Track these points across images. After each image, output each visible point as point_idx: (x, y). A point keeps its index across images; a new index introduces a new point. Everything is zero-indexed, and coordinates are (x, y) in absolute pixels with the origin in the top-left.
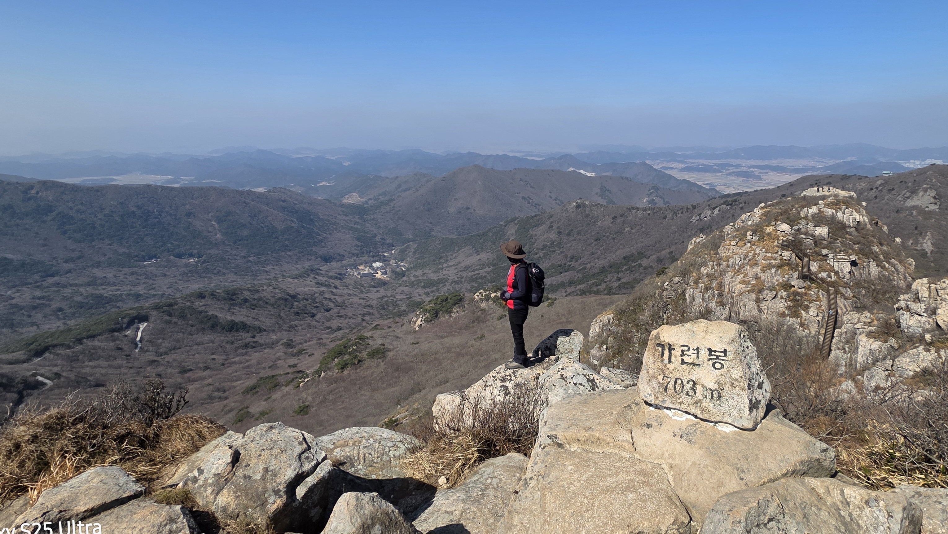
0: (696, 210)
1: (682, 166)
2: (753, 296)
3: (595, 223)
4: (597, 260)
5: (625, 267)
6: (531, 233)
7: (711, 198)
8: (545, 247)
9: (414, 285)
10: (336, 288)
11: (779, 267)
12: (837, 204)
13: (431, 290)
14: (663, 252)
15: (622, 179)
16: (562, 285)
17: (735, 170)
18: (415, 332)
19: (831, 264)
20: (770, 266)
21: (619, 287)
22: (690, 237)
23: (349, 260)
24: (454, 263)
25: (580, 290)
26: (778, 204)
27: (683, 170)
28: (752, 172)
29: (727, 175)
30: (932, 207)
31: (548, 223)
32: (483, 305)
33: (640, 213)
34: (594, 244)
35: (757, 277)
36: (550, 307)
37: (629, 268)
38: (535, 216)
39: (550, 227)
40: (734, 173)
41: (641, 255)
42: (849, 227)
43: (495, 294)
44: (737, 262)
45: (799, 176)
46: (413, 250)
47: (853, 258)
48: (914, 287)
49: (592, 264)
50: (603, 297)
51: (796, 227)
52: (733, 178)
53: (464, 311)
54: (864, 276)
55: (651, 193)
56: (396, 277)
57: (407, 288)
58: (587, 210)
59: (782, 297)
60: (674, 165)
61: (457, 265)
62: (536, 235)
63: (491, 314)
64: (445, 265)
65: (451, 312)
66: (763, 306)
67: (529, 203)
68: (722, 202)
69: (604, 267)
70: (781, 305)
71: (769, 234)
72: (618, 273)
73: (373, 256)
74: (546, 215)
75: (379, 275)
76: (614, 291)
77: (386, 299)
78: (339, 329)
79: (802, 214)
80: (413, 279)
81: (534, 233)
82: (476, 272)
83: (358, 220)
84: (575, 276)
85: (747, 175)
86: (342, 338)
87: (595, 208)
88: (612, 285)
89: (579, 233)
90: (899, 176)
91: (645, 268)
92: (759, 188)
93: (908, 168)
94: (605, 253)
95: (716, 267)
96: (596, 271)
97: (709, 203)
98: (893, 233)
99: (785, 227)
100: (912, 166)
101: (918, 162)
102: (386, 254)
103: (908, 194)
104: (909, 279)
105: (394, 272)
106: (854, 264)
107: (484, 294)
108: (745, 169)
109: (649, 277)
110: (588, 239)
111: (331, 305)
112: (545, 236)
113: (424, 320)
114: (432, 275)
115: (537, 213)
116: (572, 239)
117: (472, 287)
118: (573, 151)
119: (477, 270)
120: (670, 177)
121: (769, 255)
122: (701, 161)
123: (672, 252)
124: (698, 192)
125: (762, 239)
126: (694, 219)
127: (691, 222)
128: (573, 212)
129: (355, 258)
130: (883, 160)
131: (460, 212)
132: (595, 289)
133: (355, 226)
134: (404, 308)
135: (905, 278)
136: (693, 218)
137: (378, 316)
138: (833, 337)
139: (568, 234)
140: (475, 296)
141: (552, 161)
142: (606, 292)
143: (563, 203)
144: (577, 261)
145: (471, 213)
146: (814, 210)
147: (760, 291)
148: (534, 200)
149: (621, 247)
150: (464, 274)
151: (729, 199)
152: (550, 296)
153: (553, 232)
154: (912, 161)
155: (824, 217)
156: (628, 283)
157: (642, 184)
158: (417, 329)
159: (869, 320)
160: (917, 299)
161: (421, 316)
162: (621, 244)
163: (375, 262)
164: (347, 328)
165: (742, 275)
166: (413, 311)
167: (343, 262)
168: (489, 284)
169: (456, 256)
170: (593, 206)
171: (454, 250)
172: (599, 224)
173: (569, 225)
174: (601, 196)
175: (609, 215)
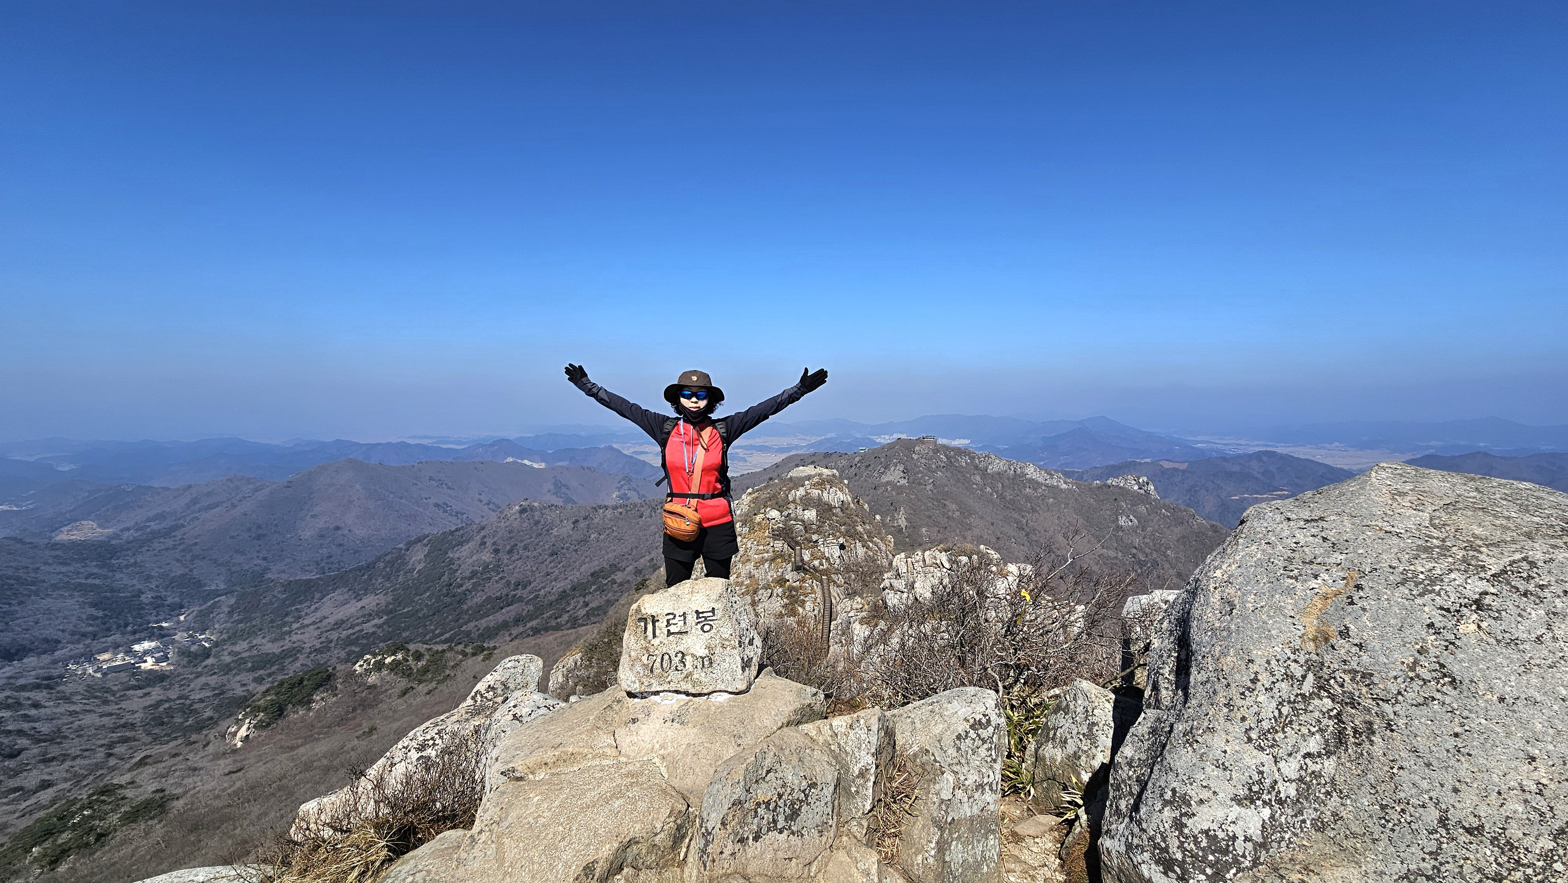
2: (748, 598)
3: (548, 531)
5: (594, 587)
6: (451, 556)
8: (474, 574)
9: (230, 670)
10: (36, 705)
11: (773, 560)
12: (821, 484)
13: (269, 671)
14: (642, 560)
15: (583, 469)
16: (505, 626)
18: (235, 751)
20: (763, 561)
21: (588, 615)
23: (70, 646)
24: (313, 619)
25: (532, 628)
26: (766, 487)
30: (903, 482)
31: (478, 538)
32: (372, 679)
33: (609, 513)
34: (548, 561)
35: (751, 576)
36: (487, 662)
37: (599, 587)
38: (457, 530)
39: (481, 544)
41: (615, 567)
42: (835, 507)
43: (393, 658)
45: (784, 456)
46: (227, 610)
47: (841, 540)
48: (894, 564)
49: (547, 590)
50: (565, 632)
51: (785, 513)
53: (336, 695)
54: (852, 559)
56: (190, 662)
57: (215, 677)
58: (537, 514)
59: (778, 595)
61: (321, 621)
62: (459, 559)
63: (386, 690)
64: (295, 626)
65: (310, 701)
66: (760, 609)
67: (445, 511)
69: (564, 591)
70: (777, 605)
72: (585, 597)
73: (134, 632)
74: (475, 526)
75: (149, 664)
76: (580, 621)
77: (167, 705)
78: (46, 785)
79: (791, 498)
80: (227, 659)
81: (457, 556)
82: (357, 628)
83: (96, 570)
84: (523, 610)
86: (53, 802)
87: (547, 511)
89: (526, 548)
90: (874, 451)
91: (621, 584)
93: (880, 443)
94: (565, 571)
96: (553, 598)
98: (874, 511)
99: (774, 514)
100: (883, 441)
101: (887, 437)
102: (164, 625)
103: (882, 469)
104: (890, 556)
105: (183, 652)
106: (842, 547)
107: (373, 660)
109: (626, 595)
110: (540, 555)
111: (23, 742)
112: (474, 558)
113: (255, 727)
114: (270, 645)
115: (460, 526)
116: (517, 557)
117: (349, 654)
118: (511, 434)
119: (358, 624)
121: (761, 547)
125: (752, 530)
128: (515, 519)
129: (88, 641)
130: (859, 436)
131: (322, 536)
132: (553, 623)
133: (89, 581)
134: (208, 713)
135: (887, 556)
137: (149, 739)
138: (830, 631)
139: (510, 552)
140: (357, 667)
141: (480, 449)
142: (569, 625)
143: (499, 508)
144: (525, 587)
145: (344, 535)
146: (801, 492)
147: (755, 592)
148: (454, 507)
149: (587, 560)
150: (334, 635)
152: (485, 645)
153: (486, 551)
155: (811, 500)
156: (599, 608)
157: (610, 474)
158: (239, 744)
159: (861, 606)
160: (898, 576)
161: (247, 721)
162: (586, 557)
163: (139, 641)
164: (66, 780)
166: (231, 715)
167: (57, 653)
168: (381, 645)
169: (316, 609)
170: (545, 508)
171: (313, 598)
172: (555, 532)
173: (511, 538)
174: (556, 494)
175: (568, 519)
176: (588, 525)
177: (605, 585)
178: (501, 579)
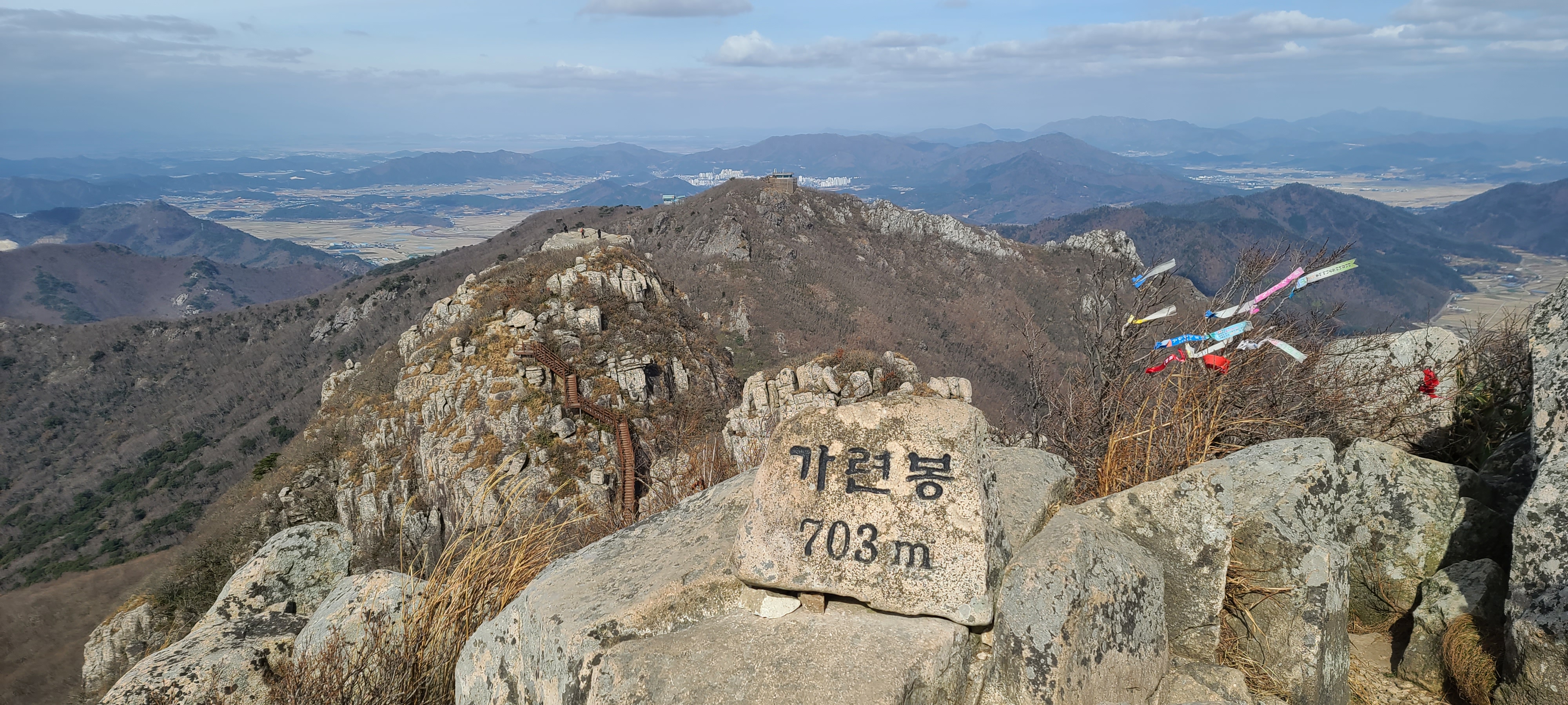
0: (320, 310)
1: (265, 207)
7: (351, 277)
11: (525, 401)
12: (607, 260)
17: (395, 210)
19: (614, 377)
20: (506, 404)
27: (270, 216)
29: (378, 222)
30: (740, 254)
40: (392, 215)
42: (633, 301)
44: (440, 409)
51: (543, 316)
55: (194, 282)
60: (246, 206)
68: (377, 282)
70: (538, 478)
71: (495, 337)
79: (551, 288)
90: (688, 201)
92: (454, 247)
93: (698, 187)
95: (396, 428)
97: (348, 289)
99: (523, 318)
101: (710, 176)
103: (705, 234)
106: (649, 371)
109: (233, 488)
120: (239, 236)
124: (319, 267)
126: (319, 332)
127: (313, 339)
130: (659, 174)
136: (317, 328)
146: (569, 276)
151: (392, 277)
155: (589, 290)
165: (455, 433)
175: (79, 352)
176: (127, 361)
177: (180, 473)
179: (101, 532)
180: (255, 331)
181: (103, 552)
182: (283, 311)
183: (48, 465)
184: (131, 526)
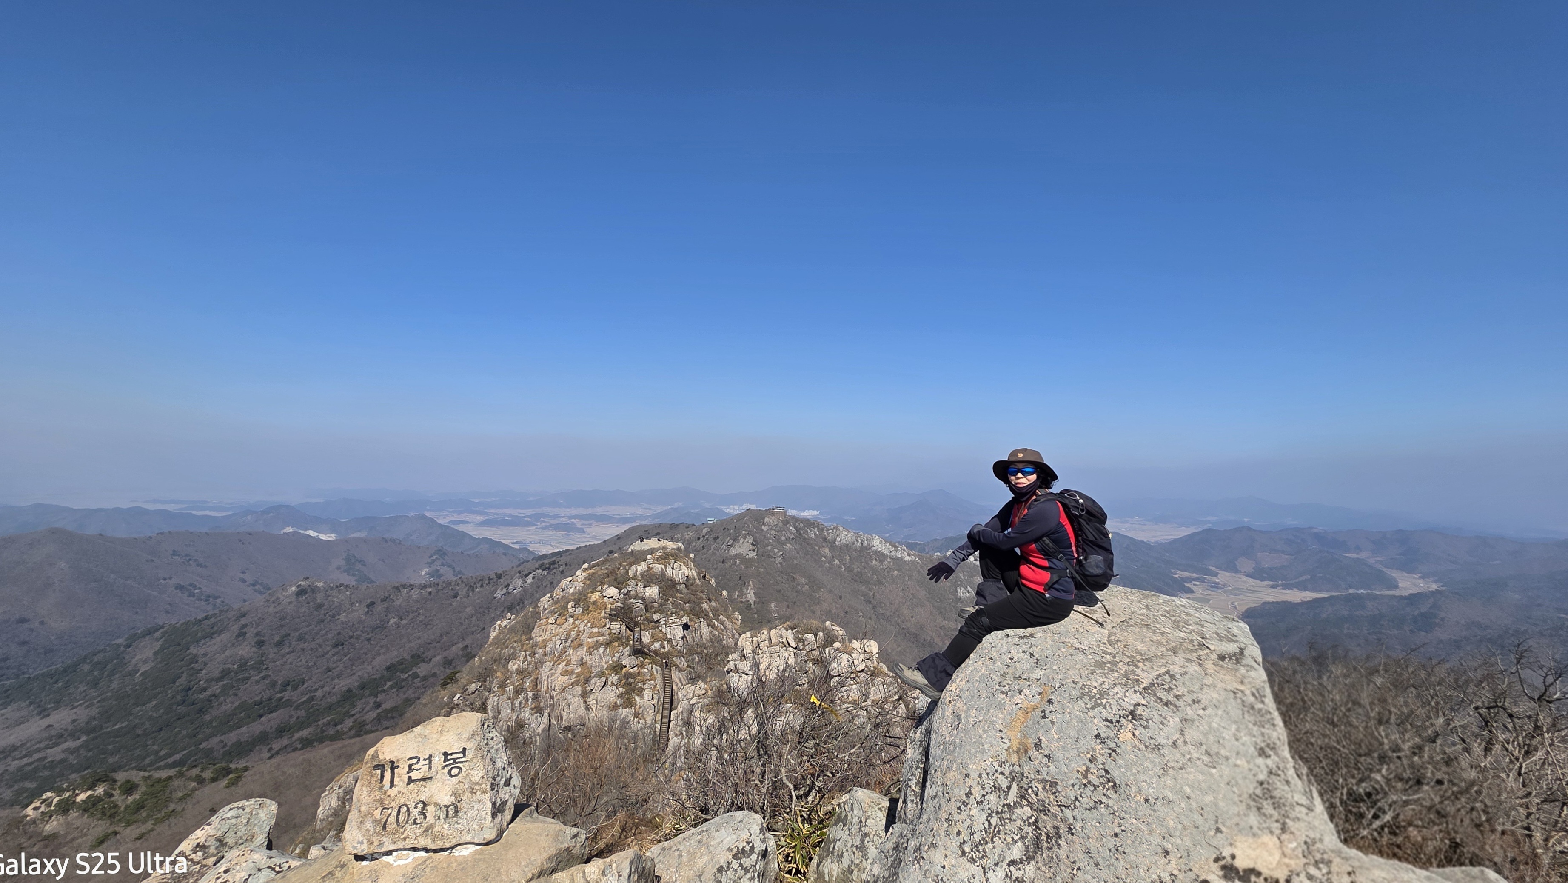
0: (501, 580)
1: (480, 518)
2: (579, 689)
3: (333, 616)
4: (336, 681)
5: (389, 684)
6: (194, 651)
7: (522, 561)
8: (225, 673)
11: (608, 644)
12: (666, 558)
14: (454, 648)
15: (386, 541)
16: (263, 738)
17: (553, 522)
19: (664, 630)
20: (597, 645)
21: (378, 719)
22: (494, 620)
25: (301, 740)
26: (603, 562)
27: (482, 523)
28: (573, 523)
29: (543, 528)
30: (752, 555)
31: (235, 628)
33: (415, 594)
35: (582, 663)
36: (233, 788)
37: (397, 684)
38: (206, 618)
39: (238, 636)
40: (551, 525)
41: (418, 658)
42: (680, 584)
43: (89, 793)
44: (557, 647)
45: (626, 527)
47: (685, 619)
48: (739, 644)
49: (327, 689)
50: (346, 742)
51: (625, 591)
52: (551, 533)
54: (696, 640)
55: (434, 561)
58: (320, 598)
59: (613, 684)
60: (469, 517)
62: (205, 655)
63: (73, 840)
66: (591, 701)
67: (192, 595)
68: (537, 566)
69: (349, 691)
70: (611, 695)
71: (595, 603)
72: (376, 696)
74: (232, 613)
76: (368, 727)
79: (631, 574)
81: (201, 651)
82: (37, 756)
84: (291, 717)
85: (567, 528)
87: (334, 593)
88: (364, 718)
89: (301, 638)
90: (722, 522)
91: (425, 678)
92: (583, 545)
93: (729, 514)
94: (352, 665)
95: (529, 658)
96: (334, 699)
97: (519, 569)
98: (720, 586)
99: (612, 591)
100: (732, 511)
101: (736, 507)
103: (731, 542)
104: (737, 635)
106: (686, 627)
107: (57, 799)
108: (564, 520)
109: (429, 692)
110: (320, 646)
112: (227, 653)
115: (210, 613)
116: (287, 650)
118: (294, 498)
119: (38, 750)
120: (464, 535)
121: (596, 630)
122: (507, 511)
123: (466, 647)
124: (505, 554)
125: (586, 610)
126: (499, 593)
127: (495, 598)
128: (290, 603)
130: (707, 505)
132: (331, 731)
135: (733, 635)
136: (498, 592)
138: (670, 722)
139: (279, 644)
140: (29, 811)
141: (249, 517)
142: (353, 732)
143: (269, 589)
144: (295, 688)
145: (32, 630)
146: (642, 567)
147: (587, 681)
148: (204, 589)
149: (383, 651)
151: (546, 561)
152: (233, 766)
153: (245, 643)
154: (731, 506)
155: (654, 575)
156: (394, 709)
157: (419, 548)
159: (704, 692)
160: (743, 657)
162: (382, 647)
165: (564, 663)
168: (73, 776)
172: (342, 617)
173: (282, 626)
174: (347, 571)
175: (361, 602)
176: (387, 608)
177: (404, 680)
178: (263, 678)
179: (353, 715)
180: (463, 592)
181: (350, 729)
182: (480, 580)
183: (330, 671)
184: (371, 713)
